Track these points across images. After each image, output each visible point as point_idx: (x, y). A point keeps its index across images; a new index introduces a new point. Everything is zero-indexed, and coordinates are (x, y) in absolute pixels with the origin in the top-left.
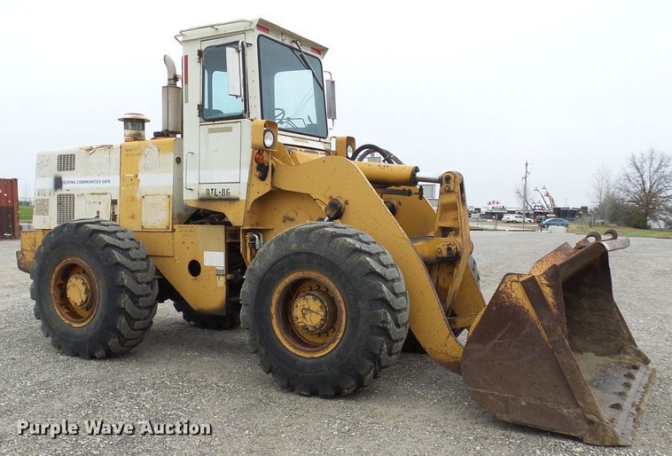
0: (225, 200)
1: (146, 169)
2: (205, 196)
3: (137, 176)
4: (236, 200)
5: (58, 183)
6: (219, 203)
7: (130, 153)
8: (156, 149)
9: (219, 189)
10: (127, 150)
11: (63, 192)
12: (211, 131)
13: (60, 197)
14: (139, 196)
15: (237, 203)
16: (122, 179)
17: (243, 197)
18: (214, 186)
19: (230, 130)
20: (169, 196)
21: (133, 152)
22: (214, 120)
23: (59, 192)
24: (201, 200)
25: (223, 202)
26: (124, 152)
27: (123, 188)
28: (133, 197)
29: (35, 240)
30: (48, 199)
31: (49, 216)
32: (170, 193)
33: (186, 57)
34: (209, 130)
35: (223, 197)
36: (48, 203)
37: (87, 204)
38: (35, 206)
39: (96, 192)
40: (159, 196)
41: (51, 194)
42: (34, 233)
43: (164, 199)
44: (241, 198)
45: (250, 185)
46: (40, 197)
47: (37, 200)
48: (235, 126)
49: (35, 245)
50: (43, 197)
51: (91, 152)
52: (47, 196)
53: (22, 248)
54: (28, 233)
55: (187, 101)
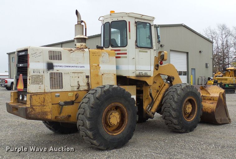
0: (146, 76)
1: (103, 62)
2: (138, 75)
3: (99, 65)
4: (150, 76)
5: (50, 66)
6: (144, 77)
7: (94, 54)
8: (107, 54)
9: (144, 72)
11: (54, 71)
12: (140, 51)
13: (51, 74)
14: (100, 74)
15: (150, 77)
16: (91, 66)
17: (152, 75)
18: (142, 71)
19: (147, 52)
20: (115, 75)
21: (96, 54)
22: (141, 48)
23: (51, 71)
24: (137, 76)
25: (145, 77)
26: (91, 54)
27: (92, 70)
28: (97, 75)
29: (44, 99)
30: (43, 75)
31: (43, 85)
32: (115, 73)
33: (129, 22)
34: (139, 51)
35: (145, 75)
36: (42, 77)
37: (71, 78)
38: (30, 79)
39: (76, 72)
40: (110, 74)
41: (45, 72)
42: (44, 95)
43: (112, 76)
44: (151, 76)
45: (154, 72)
46: (36, 74)
47: (33, 76)
48: (149, 51)
49: (44, 102)
50: (38, 74)
51: (71, 52)
52: (42, 73)
53: (32, 105)
54: (38, 95)
55: (130, 38)
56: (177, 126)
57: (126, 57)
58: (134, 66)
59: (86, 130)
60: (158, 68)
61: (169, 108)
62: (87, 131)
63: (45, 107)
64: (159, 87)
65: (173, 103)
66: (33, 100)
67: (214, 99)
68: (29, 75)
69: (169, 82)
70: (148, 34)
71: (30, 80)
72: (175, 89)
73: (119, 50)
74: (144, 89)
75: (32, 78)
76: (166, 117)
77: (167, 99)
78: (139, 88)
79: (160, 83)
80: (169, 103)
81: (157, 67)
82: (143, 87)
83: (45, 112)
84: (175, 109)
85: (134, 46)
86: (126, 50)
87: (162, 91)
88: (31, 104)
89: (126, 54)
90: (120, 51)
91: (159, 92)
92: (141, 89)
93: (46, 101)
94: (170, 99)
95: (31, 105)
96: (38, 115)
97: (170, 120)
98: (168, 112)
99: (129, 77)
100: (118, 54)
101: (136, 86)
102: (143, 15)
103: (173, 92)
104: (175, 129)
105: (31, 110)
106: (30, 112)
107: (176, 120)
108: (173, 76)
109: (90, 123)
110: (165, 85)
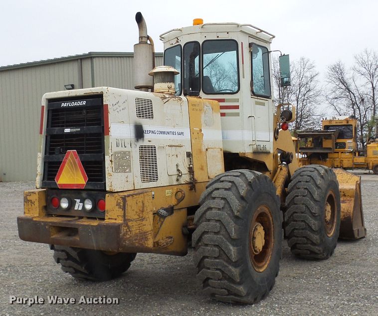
0: (265, 153)
1: (206, 124)
2: (256, 150)
3: (201, 130)
5: (139, 133)
6: (262, 155)
7: (195, 108)
8: (211, 108)
9: (262, 145)
10: (193, 105)
11: (145, 143)
12: (257, 103)
13: (141, 149)
14: (204, 149)
15: (269, 155)
16: (192, 133)
18: (259, 143)
20: (221, 150)
21: (197, 108)
22: (258, 96)
23: (141, 143)
24: (254, 152)
25: (264, 155)
26: (191, 107)
27: (193, 141)
28: (200, 150)
29: (143, 204)
30: (129, 152)
31: (131, 174)
32: (221, 147)
33: (242, 43)
34: (255, 102)
35: (264, 151)
36: (130, 156)
37: (167, 156)
38: (113, 160)
39: (173, 144)
40: (216, 149)
41: (133, 145)
42: (142, 195)
43: (218, 152)
44: (271, 152)
45: (273, 143)
46: (120, 149)
47: (116, 153)
48: (266, 103)
49: (143, 211)
50: (124, 149)
51: (165, 101)
52: (128, 149)
53: (126, 218)
54: (135, 197)
55: (244, 77)
56: (317, 247)
57: (238, 114)
58: (251, 132)
59: (227, 265)
60: (278, 136)
61: (302, 213)
62: (230, 267)
63: (144, 222)
65: (312, 202)
66: (129, 206)
67: (346, 194)
68: (110, 151)
71: (113, 163)
72: (308, 176)
73: (223, 100)
75: (115, 159)
76: (295, 231)
77: (298, 196)
80: (303, 204)
83: (145, 233)
84: (317, 215)
85: (249, 93)
86: (237, 100)
88: (124, 216)
89: (237, 107)
90: (224, 102)
93: (145, 209)
94: (304, 196)
95: (125, 220)
96: (136, 240)
97: (304, 237)
98: (302, 221)
99: (245, 153)
102: (261, 31)
103: (307, 182)
104: (312, 252)
105: (125, 231)
106: (124, 235)
107: (316, 235)
108: (290, 151)
109: (237, 249)
110: (281, 169)
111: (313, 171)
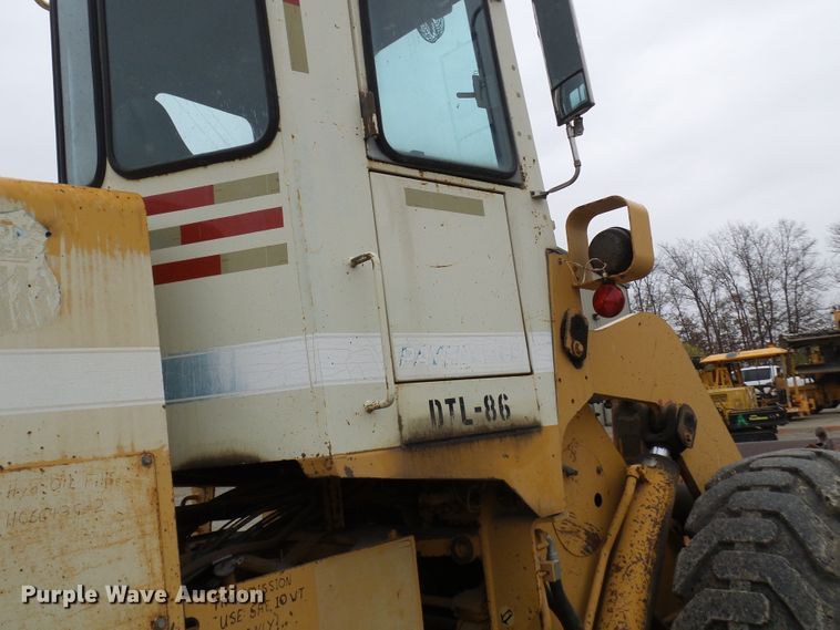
0: (499, 433)
2: (427, 428)
4: (530, 429)
6: (480, 446)
9: (473, 396)
12: (414, 199)
15: (537, 439)
18: (453, 390)
19: (476, 209)
20: (147, 460)
24: (414, 444)
25: (493, 443)
34: (408, 191)
35: (491, 425)
40: (73, 468)
43: (108, 483)
44: (545, 423)
45: (558, 380)
48: (492, 202)
55: (300, 63)
57: (278, 255)
58: (376, 342)
60: (585, 344)
64: (598, 500)
69: (661, 452)
70: (465, 65)
72: (766, 514)
73: (204, 196)
74: (487, 544)
78: (438, 547)
79: (599, 471)
81: (572, 339)
82: (474, 527)
85: (356, 151)
86: (271, 184)
87: (628, 537)
89: (272, 219)
90: (211, 202)
91: (606, 551)
92: (460, 551)
99: (328, 460)
100: (191, 233)
101: (412, 538)
103: (761, 547)
108: (679, 401)
110: (642, 481)
111: (786, 489)
